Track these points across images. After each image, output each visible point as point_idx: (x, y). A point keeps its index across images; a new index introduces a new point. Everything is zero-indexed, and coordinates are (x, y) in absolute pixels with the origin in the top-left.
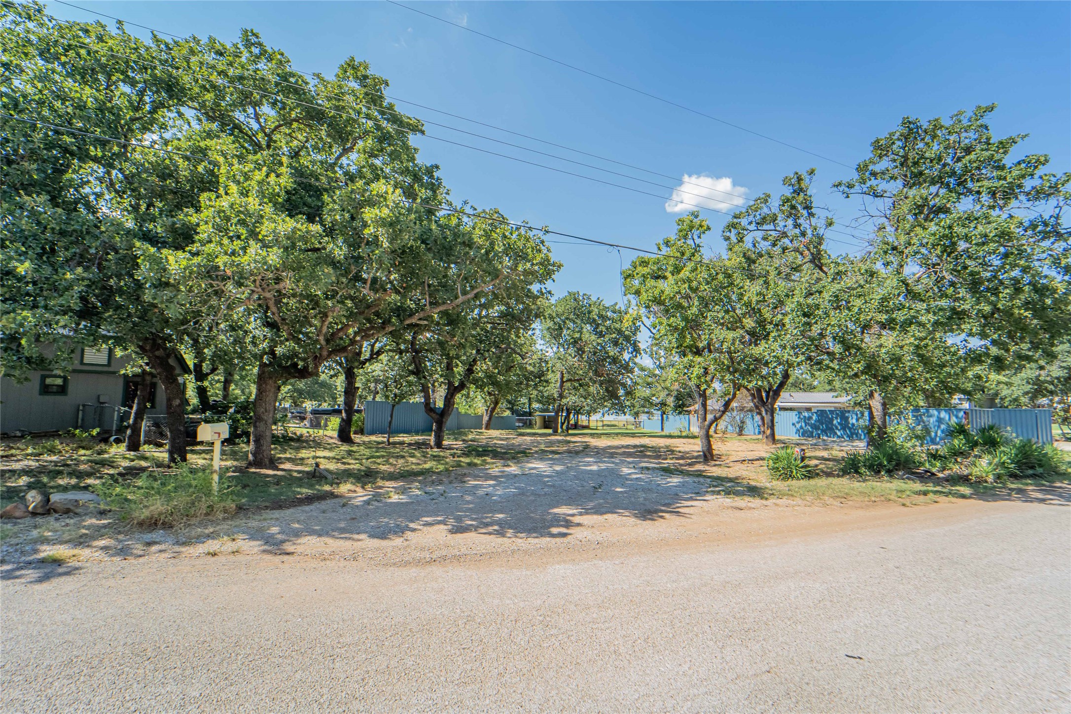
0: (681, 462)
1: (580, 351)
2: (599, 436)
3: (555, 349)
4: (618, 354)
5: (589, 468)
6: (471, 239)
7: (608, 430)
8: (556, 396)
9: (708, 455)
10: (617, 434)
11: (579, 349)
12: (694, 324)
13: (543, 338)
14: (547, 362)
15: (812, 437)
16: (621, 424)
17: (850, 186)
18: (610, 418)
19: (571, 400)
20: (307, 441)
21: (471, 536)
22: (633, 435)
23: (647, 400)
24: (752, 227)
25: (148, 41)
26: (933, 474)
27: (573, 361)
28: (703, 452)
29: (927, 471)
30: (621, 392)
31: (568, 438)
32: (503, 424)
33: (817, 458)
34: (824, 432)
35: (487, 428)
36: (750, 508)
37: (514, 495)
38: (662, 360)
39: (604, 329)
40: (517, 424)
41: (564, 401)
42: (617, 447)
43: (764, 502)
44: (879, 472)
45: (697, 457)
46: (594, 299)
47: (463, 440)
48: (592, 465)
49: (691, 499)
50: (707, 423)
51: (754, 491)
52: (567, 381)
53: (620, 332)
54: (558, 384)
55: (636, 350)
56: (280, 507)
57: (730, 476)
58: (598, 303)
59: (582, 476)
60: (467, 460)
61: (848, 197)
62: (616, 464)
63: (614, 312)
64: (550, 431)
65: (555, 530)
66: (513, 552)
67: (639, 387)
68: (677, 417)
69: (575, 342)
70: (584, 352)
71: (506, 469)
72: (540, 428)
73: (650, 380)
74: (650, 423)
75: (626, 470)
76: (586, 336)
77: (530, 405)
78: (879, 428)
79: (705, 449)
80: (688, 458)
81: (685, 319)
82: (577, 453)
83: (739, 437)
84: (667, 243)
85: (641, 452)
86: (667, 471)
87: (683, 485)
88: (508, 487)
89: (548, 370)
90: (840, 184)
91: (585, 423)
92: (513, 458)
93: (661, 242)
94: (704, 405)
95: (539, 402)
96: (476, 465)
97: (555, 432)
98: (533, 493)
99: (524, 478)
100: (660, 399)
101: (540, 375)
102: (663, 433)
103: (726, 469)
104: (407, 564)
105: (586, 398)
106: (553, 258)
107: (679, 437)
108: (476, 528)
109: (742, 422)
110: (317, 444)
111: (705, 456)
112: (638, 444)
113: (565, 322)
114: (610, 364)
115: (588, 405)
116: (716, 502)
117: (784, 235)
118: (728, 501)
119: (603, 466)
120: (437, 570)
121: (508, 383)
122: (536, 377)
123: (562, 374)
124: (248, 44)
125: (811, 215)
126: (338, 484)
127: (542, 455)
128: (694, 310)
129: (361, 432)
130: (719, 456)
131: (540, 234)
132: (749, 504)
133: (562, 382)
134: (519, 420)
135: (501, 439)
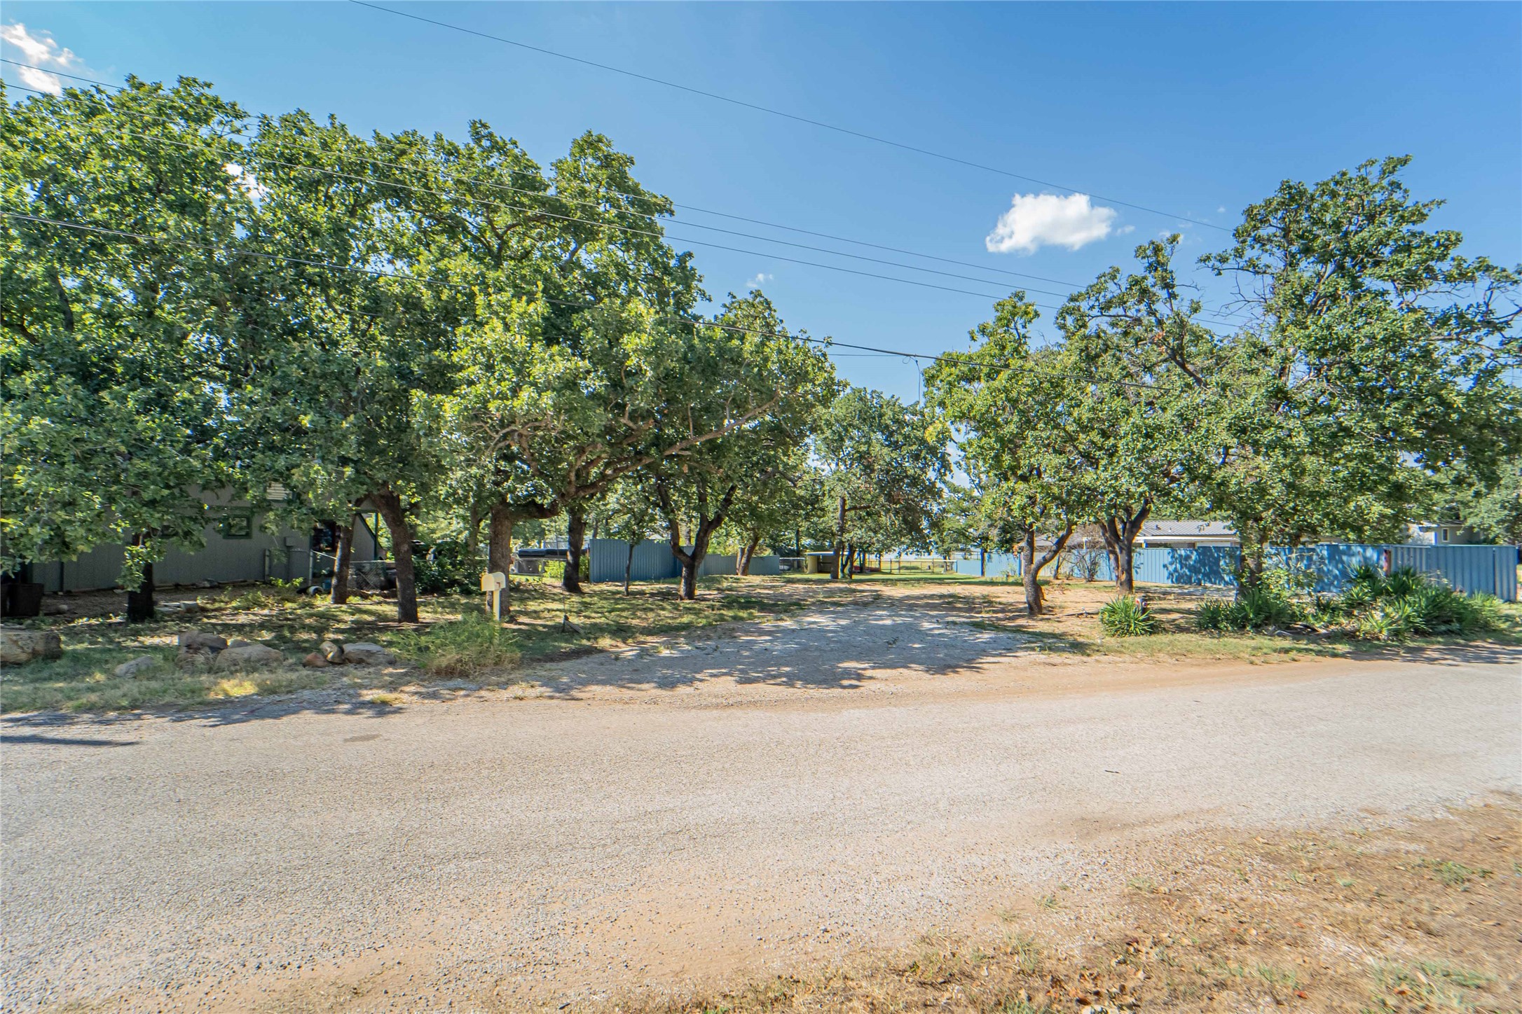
0: (1000, 615)
1: (868, 469)
2: (893, 582)
3: (833, 466)
4: (919, 472)
5: (881, 623)
6: (740, 355)
7: (906, 575)
8: (835, 529)
9: (1035, 607)
10: (918, 580)
11: (866, 467)
12: (1010, 444)
13: (817, 451)
14: (822, 483)
15: (1190, 583)
16: (925, 567)
17: (1223, 260)
18: (910, 558)
19: (856, 534)
20: (528, 591)
21: (761, 686)
22: (941, 582)
23: (962, 534)
24: (1095, 312)
25: (370, 143)
26: (1314, 630)
27: (859, 483)
28: (1028, 602)
29: (1306, 627)
30: (924, 524)
31: (853, 586)
32: (764, 568)
33: (1178, 611)
34: (1207, 576)
35: (744, 573)
36: (1066, 664)
37: (797, 651)
38: (983, 477)
39: (900, 438)
40: (781, 567)
41: (847, 536)
42: (918, 598)
43: (1085, 658)
44: (1244, 627)
45: (1021, 610)
46: (886, 396)
47: (718, 589)
48: (885, 619)
49: (1000, 655)
50: (1033, 566)
51: (1078, 647)
52: (850, 509)
53: (922, 442)
54: (838, 514)
55: (945, 465)
56: (552, 660)
57: (1057, 631)
58: (892, 403)
59: (871, 631)
60: (731, 613)
61: (1219, 274)
62: (916, 618)
63: (914, 414)
64: (828, 576)
65: (846, 683)
66: (807, 699)
67: (949, 515)
68: (1004, 556)
69: (862, 457)
70: (873, 471)
71: (780, 623)
72: (812, 573)
73: (965, 504)
74: (966, 565)
75: (926, 625)
76: (876, 449)
77: (798, 540)
78: (1252, 572)
79: (1031, 599)
80: (1010, 611)
81: (1000, 439)
82: (865, 605)
83: (1088, 585)
84: (983, 331)
85: (948, 603)
86: (980, 626)
87: (995, 640)
88: (787, 643)
89: (824, 495)
90: (1208, 258)
91: (875, 565)
92: (786, 611)
93: (976, 329)
94: (1031, 543)
95: (810, 536)
96: (742, 619)
97: (835, 577)
98: (817, 648)
99: (803, 633)
100: (980, 531)
101: (814, 501)
102: (983, 579)
103: (1056, 624)
104: (707, 707)
105: (875, 532)
106: (837, 376)
107: (1003, 584)
108: (764, 680)
109: (1094, 563)
110: (542, 595)
111: (1031, 608)
112: (946, 593)
113: (847, 430)
114: (908, 485)
115: (878, 541)
116: (1028, 658)
117: (1138, 321)
118: (1042, 657)
119: (899, 620)
120: (737, 712)
121: (772, 512)
122: (807, 504)
123: (844, 501)
124: (477, 138)
125: (1172, 296)
126: (596, 638)
127: (821, 607)
128: (1012, 428)
129: (587, 579)
130: (1051, 610)
131: (822, 346)
132: (1067, 661)
133: (844, 511)
134: (784, 562)
135: (765, 588)
